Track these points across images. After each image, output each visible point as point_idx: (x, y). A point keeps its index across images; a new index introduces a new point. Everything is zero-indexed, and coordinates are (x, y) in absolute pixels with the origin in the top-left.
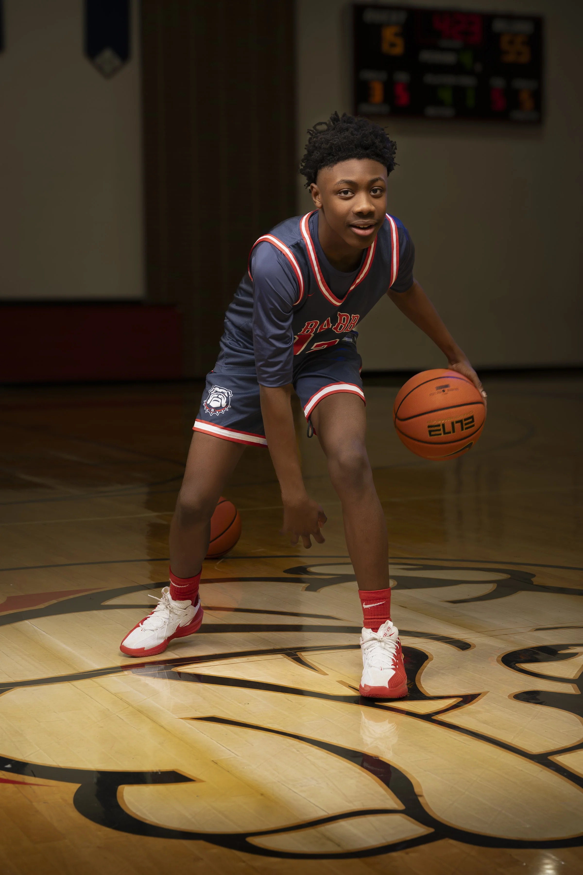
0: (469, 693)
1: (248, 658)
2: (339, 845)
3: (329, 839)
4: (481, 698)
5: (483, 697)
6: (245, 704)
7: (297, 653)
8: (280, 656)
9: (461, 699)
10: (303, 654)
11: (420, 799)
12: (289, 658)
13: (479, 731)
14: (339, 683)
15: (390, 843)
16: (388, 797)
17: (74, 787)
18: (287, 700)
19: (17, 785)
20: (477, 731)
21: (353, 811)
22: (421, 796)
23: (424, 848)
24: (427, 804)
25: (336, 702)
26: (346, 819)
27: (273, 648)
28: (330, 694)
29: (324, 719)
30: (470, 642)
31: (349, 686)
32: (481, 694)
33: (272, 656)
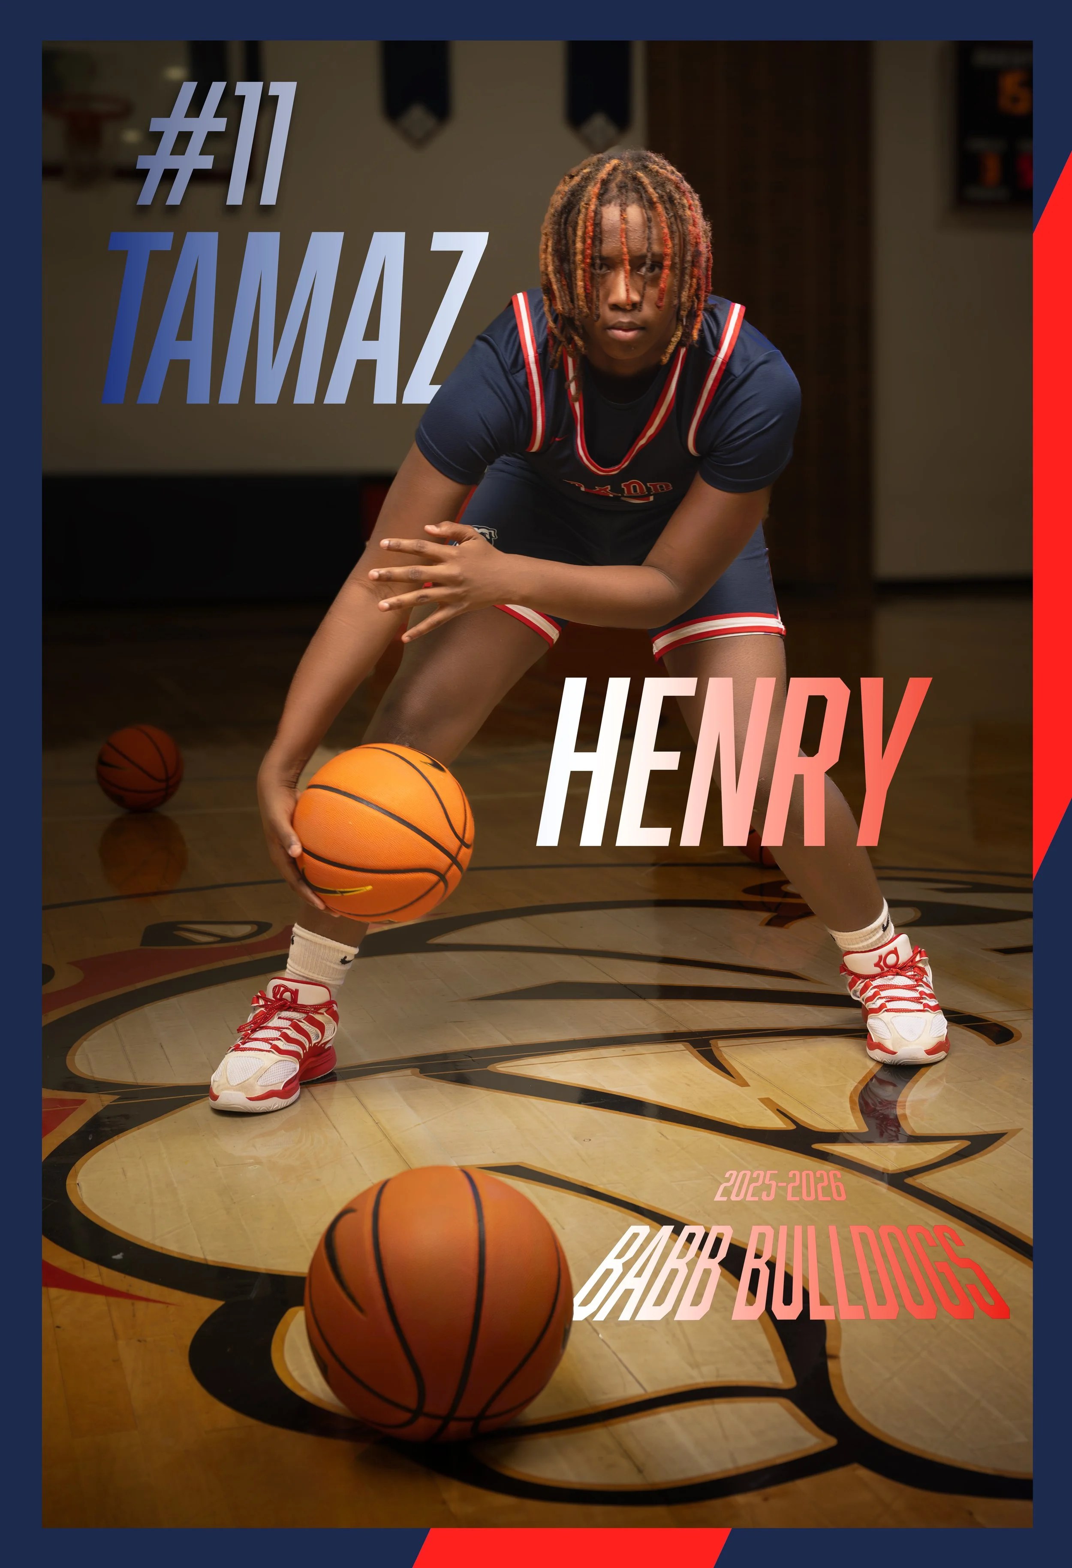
0: (986, 1130)
1: (624, 1049)
2: (640, 1471)
3: (627, 1455)
4: (1005, 1143)
5: (1007, 1141)
6: (584, 1140)
7: (711, 1042)
8: (680, 1046)
9: (967, 1143)
10: (721, 1043)
11: (831, 1364)
12: (695, 1051)
13: (984, 1214)
14: (762, 1102)
15: (743, 1471)
16: (771, 1356)
17: (208, 1306)
18: (660, 1135)
19: (112, 1300)
20: (980, 1212)
21: (694, 1387)
22: (835, 1357)
23: (804, 1485)
24: (840, 1377)
25: (745, 1142)
26: (672, 1407)
27: (674, 1031)
28: (738, 1124)
29: (712, 1176)
30: (1015, 1029)
31: (778, 1110)
32: (1006, 1133)
33: (667, 1046)
